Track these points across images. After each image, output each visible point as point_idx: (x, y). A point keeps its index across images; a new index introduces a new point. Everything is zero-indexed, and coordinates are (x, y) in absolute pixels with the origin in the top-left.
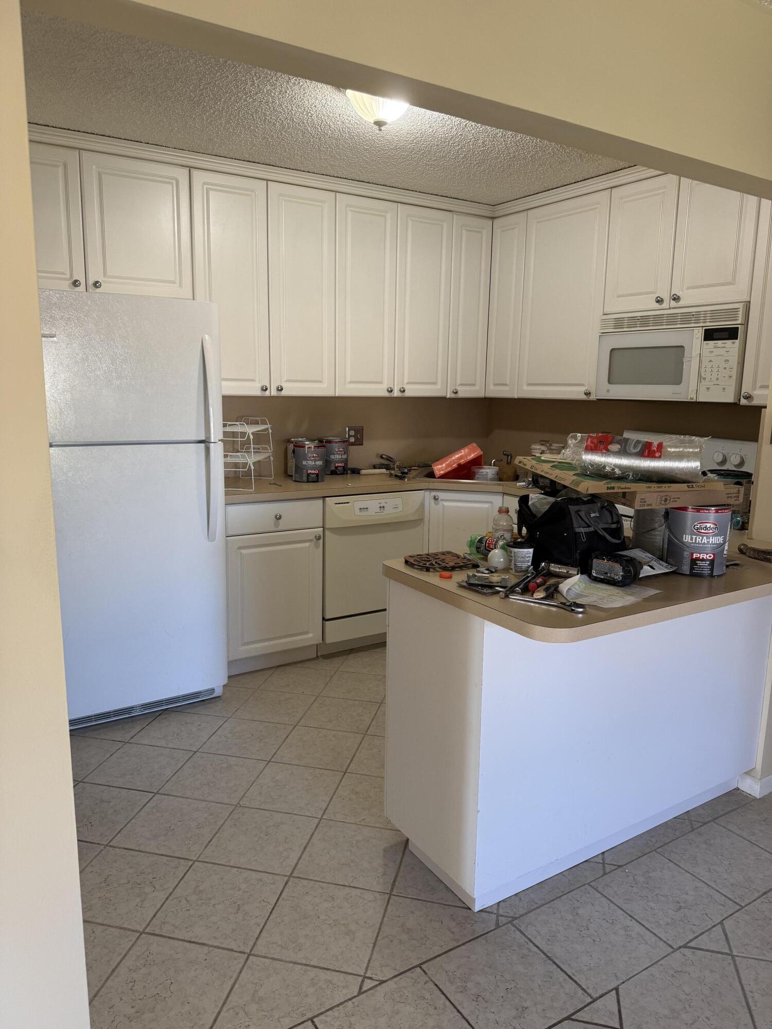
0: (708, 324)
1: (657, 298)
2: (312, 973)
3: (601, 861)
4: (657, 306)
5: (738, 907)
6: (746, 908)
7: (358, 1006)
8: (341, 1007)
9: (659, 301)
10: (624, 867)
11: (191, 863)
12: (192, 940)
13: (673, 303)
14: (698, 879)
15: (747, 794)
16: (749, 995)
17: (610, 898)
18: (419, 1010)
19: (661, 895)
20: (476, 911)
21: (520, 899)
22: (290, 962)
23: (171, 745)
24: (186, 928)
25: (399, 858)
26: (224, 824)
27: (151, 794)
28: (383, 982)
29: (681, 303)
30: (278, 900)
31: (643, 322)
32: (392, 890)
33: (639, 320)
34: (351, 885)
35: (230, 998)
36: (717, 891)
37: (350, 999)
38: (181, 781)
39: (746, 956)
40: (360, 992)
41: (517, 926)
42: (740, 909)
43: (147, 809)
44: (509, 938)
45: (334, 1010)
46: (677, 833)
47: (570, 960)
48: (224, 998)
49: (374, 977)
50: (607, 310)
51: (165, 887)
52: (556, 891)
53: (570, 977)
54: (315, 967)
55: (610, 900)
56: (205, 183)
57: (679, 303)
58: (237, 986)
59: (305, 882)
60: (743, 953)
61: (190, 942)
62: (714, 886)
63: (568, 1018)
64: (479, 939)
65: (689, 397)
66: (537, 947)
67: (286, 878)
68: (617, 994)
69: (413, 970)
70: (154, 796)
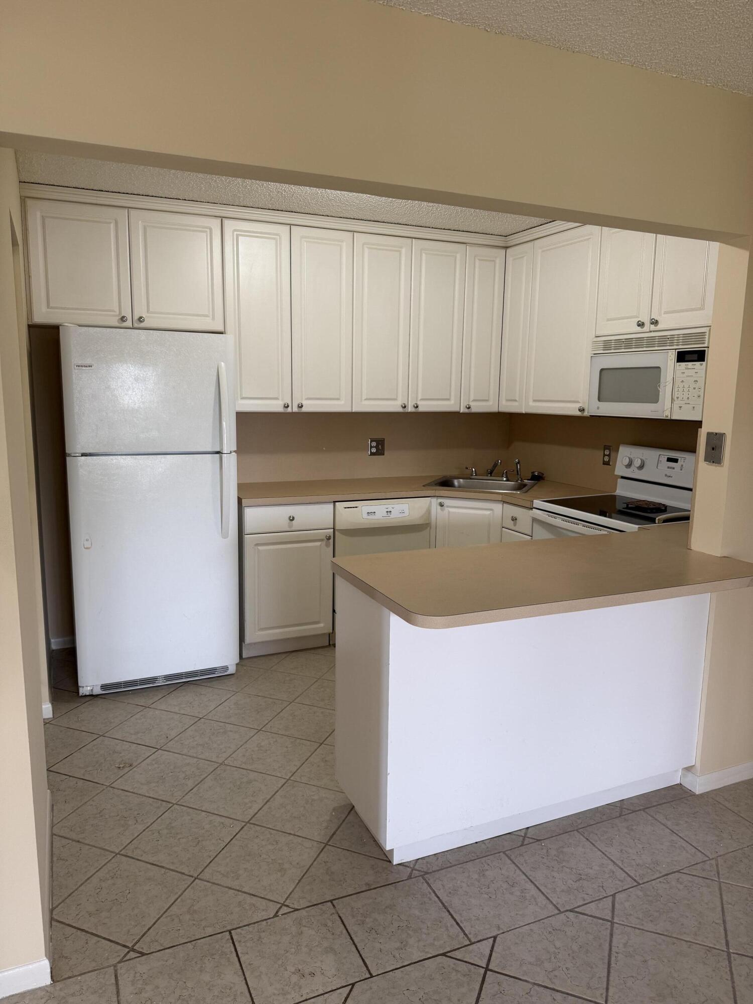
0: (681, 347)
1: (638, 322)
2: (241, 897)
3: (523, 835)
4: (639, 329)
5: (635, 884)
6: (641, 885)
7: (270, 925)
8: (256, 924)
9: (641, 324)
10: (542, 841)
11: (171, 805)
12: (154, 863)
13: (653, 327)
14: (608, 857)
15: (688, 789)
16: (614, 954)
17: (519, 866)
18: (319, 934)
19: (567, 867)
20: (394, 864)
21: (438, 858)
22: (226, 887)
23: (182, 712)
24: (153, 853)
25: (344, 816)
26: (207, 777)
27: (154, 749)
28: (297, 910)
29: (660, 327)
30: (232, 839)
31: (627, 344)
32: (329, 840)
33: (623, 342)
34: (296, 834)
35: (171, 909)
36: (622, 869)
37: (266, 920)
38: (182, 740)
39: (625, 924)
40: (276, 915)
41: (427, 879)
42: (636, 886)
43: (148, 761)
44: (416, 888)
45: (250, 926)
46: (604, 817)
47: (463, 910)
48: (166, 908)
49: (291, 905)
50: (598, 334)
51: (145, 822)
52: (472, 855)
53: (458, 924)
54: (245, 893)
55: (517, 866)
56: (235, 230)
57: (657, 327)
58: (179, 900)
59: (258, 828)
60: (623, 921)
61: (153, 864)
62: (620, 865)
63: (444, 954)
64: (389, 886)
65: (665, 416)
66: (438, 897)
67: (244, 824)
68: (494, 941)
69: (325, 904)
70: (157, 751)
